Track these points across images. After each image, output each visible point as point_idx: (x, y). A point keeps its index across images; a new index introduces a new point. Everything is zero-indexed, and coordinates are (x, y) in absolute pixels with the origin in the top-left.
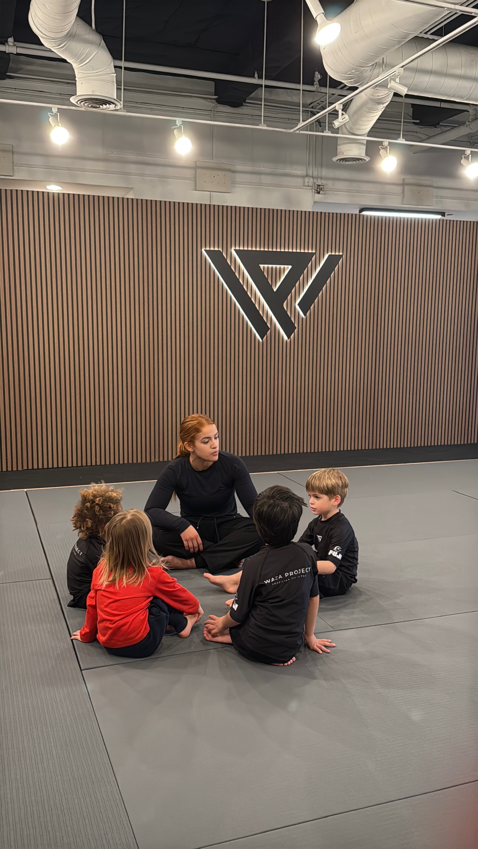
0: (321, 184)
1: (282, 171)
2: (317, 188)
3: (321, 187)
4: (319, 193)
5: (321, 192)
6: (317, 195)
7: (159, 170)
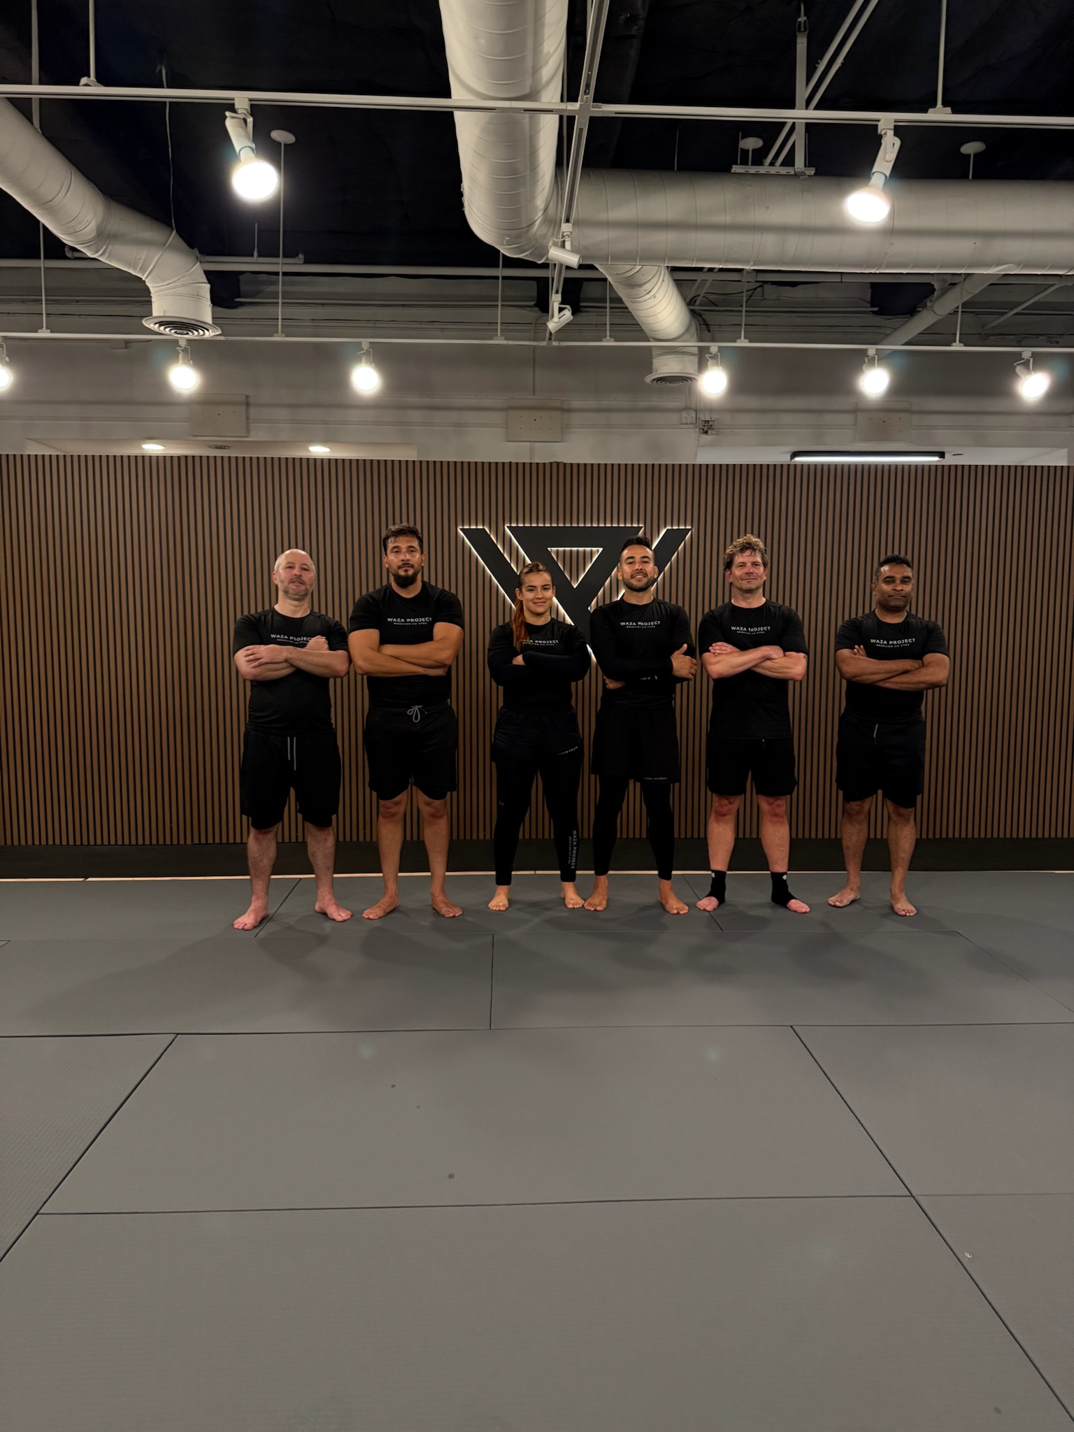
0: (709, 419)
1: (643, 404)
2: (704, 426)
3: (710, 423)
4: (706, 432)
5: (709, 432)
6: (704, 436)
7: (454, 416)
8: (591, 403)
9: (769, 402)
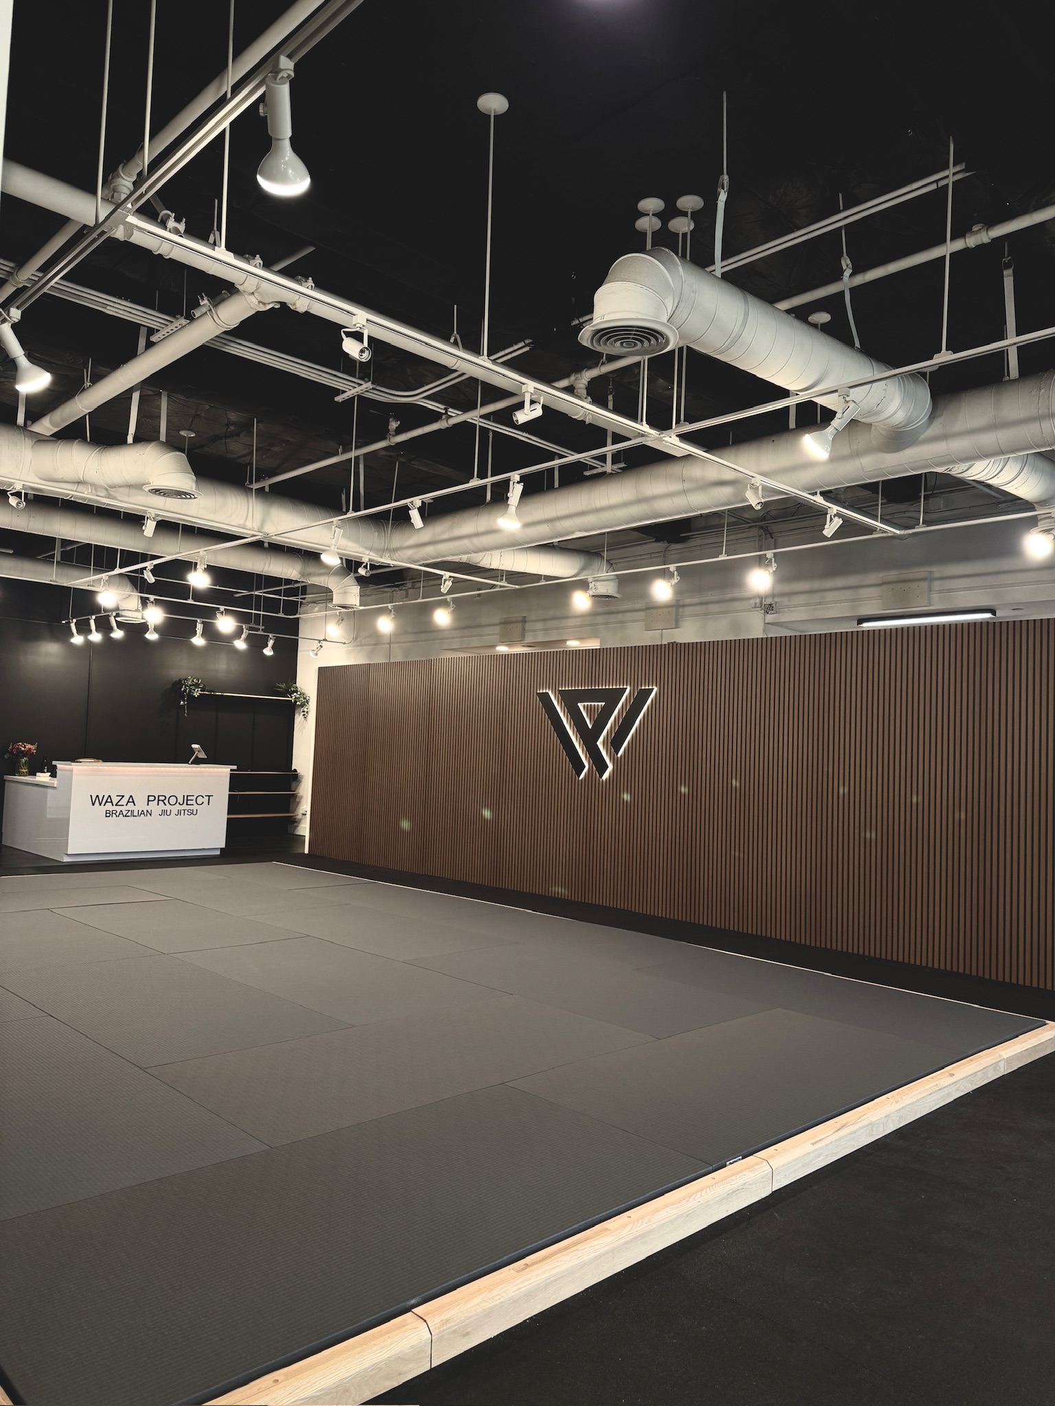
0: (766, 603)
2: (766, 608)
3: (769, 605)
5: (770, 612)
6: (768, 616)
7: (620, 617)
8: (697, 600)
9: (817, 584)
